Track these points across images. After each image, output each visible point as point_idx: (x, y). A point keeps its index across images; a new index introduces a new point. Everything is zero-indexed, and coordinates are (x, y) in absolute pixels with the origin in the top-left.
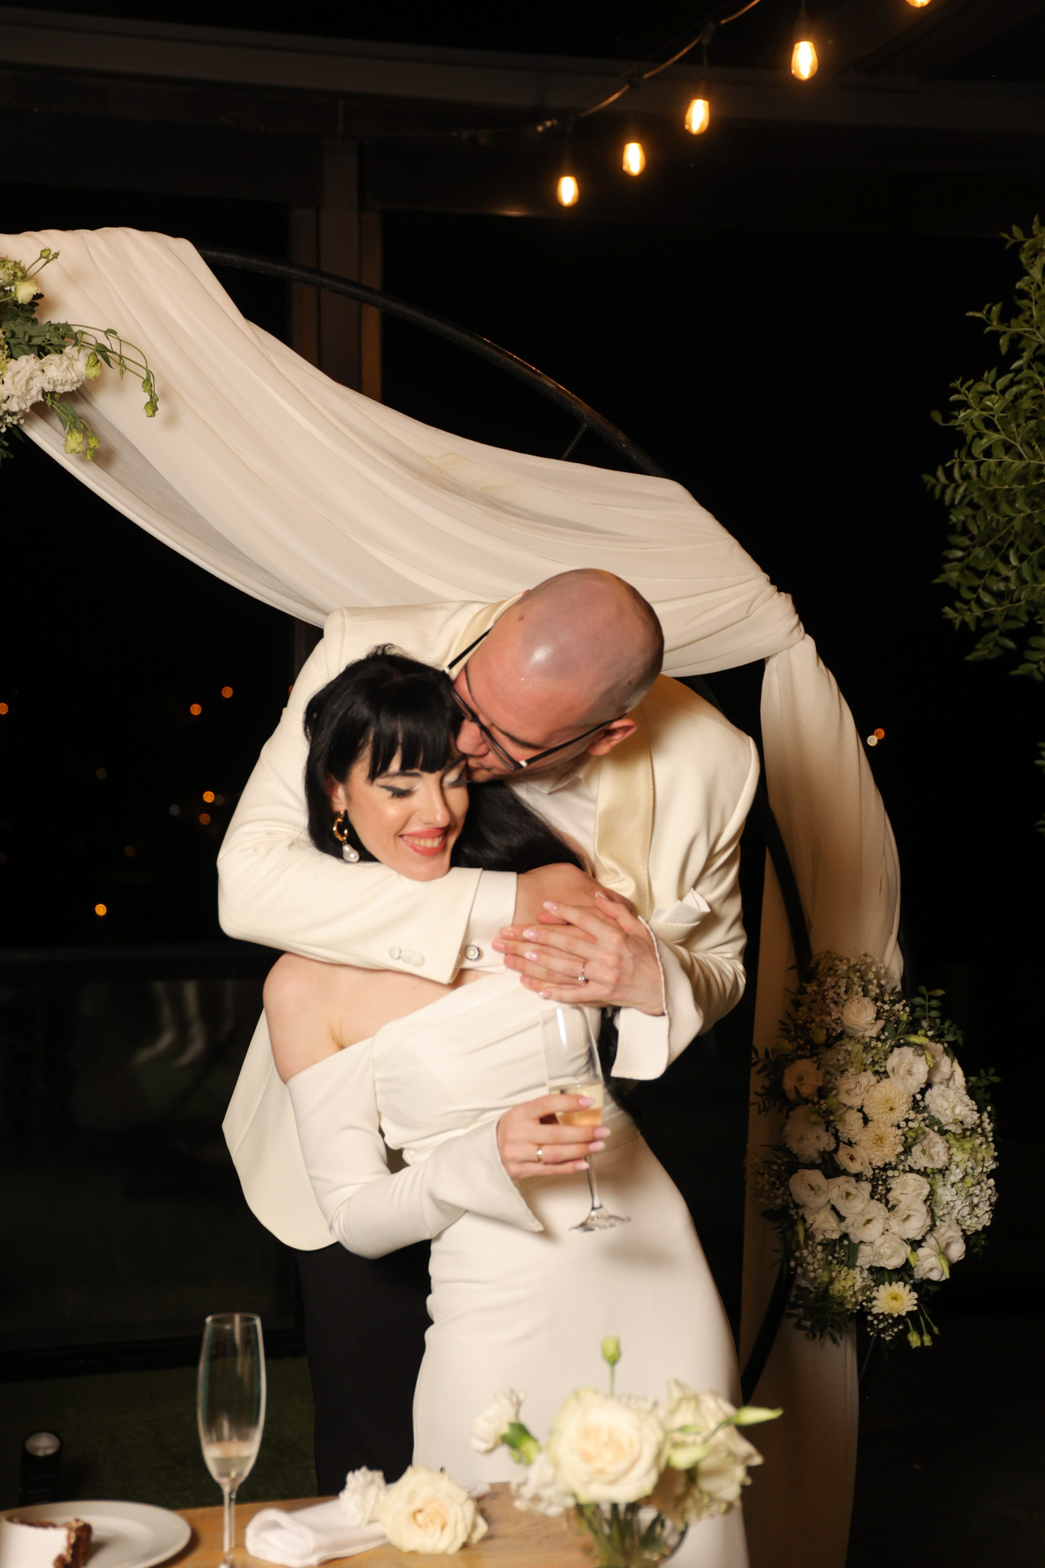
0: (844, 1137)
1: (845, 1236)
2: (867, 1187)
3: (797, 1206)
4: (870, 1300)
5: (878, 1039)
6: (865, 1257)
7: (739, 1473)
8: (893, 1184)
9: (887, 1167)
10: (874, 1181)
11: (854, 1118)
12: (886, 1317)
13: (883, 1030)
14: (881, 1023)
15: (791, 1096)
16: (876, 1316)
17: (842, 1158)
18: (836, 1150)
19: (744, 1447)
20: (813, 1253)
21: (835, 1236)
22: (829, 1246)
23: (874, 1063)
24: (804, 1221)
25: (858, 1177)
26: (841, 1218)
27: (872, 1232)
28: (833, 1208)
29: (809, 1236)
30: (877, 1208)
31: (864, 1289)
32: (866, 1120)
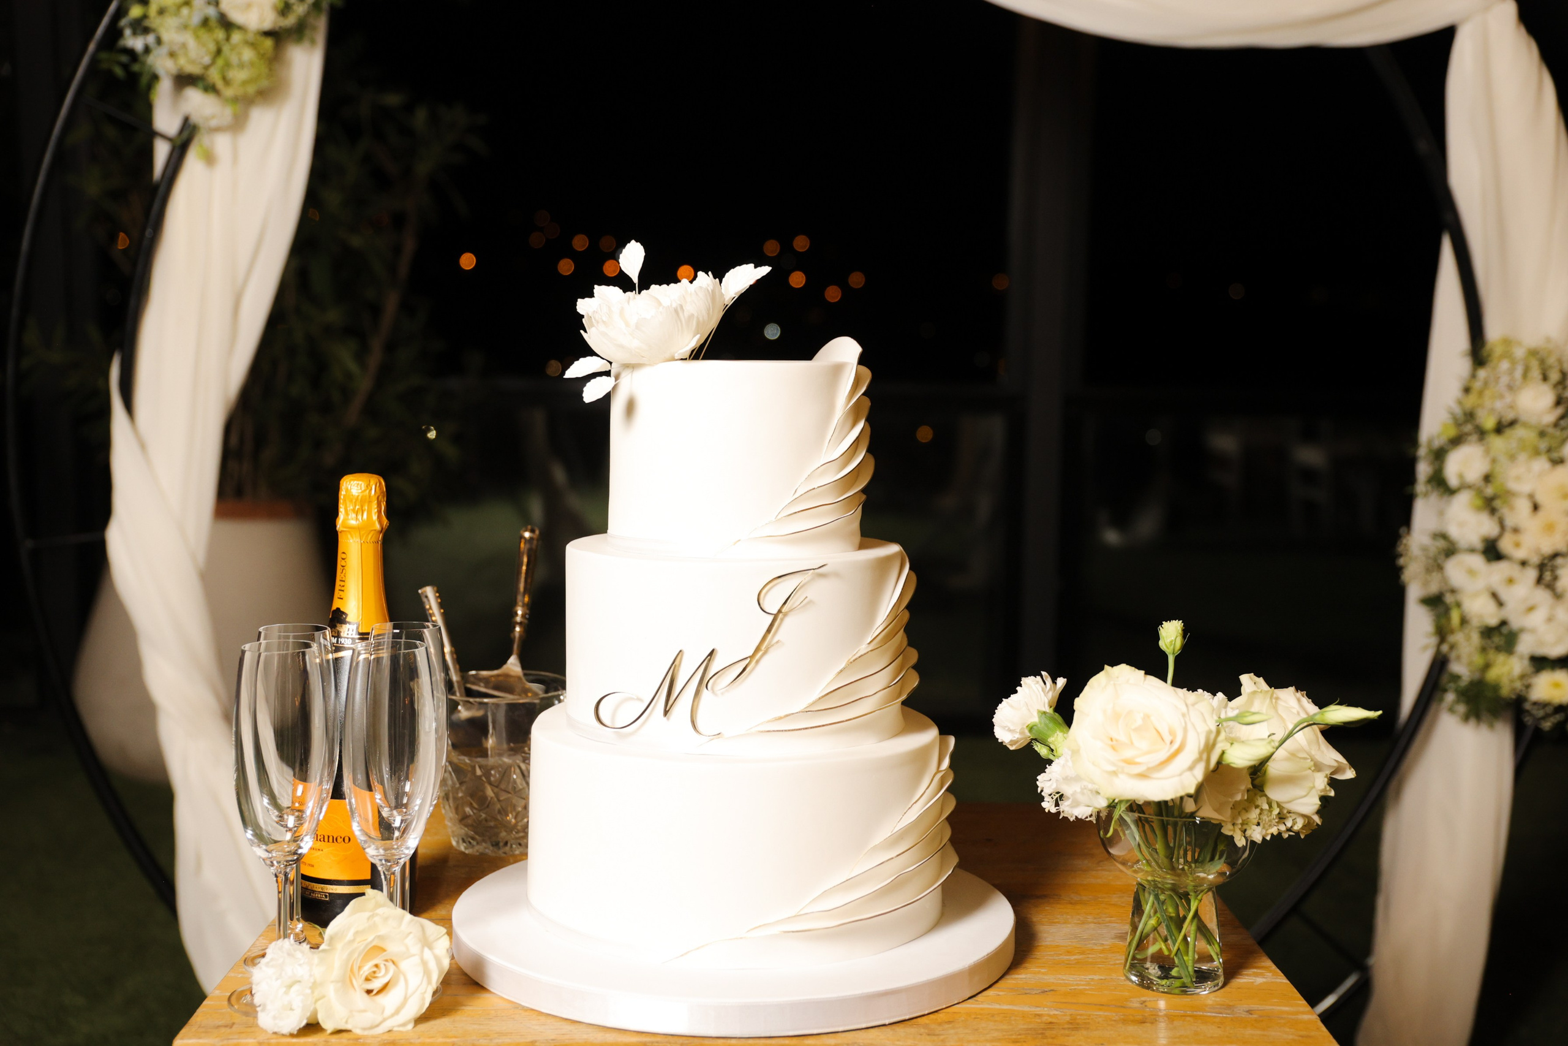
0: (1510, 522)
1: (1504, 623)
2: (1532, 574)
3: (1453, 591)
4: (1528, 687)
5: (1556, 425)
6: (1526, 646)
7: (1320, 783)
8: (1560, 572)
9: (1555, 555)
10: (1542, 567)
11: (1523, 506)
12: (1544, 705)
13: (1562, 417)
14: (1560, 411)
15: (1453, 481)
16: (1535, 703)
17: (1506, 545)
18: (1500, 536)
19: (1332, 757)
20: (1468, 638)
21: (1493, 621)
22: (1488, 632)
23: (1549, 450)
24: (1458, 605)
25: (1524, 564)
26: (1500, 604)
27: (1536, 620)
28: (1495, 596)
29: (1464, 621)
30: (1542, 596)
31: (1522, 677)
32: (1536, 507)
